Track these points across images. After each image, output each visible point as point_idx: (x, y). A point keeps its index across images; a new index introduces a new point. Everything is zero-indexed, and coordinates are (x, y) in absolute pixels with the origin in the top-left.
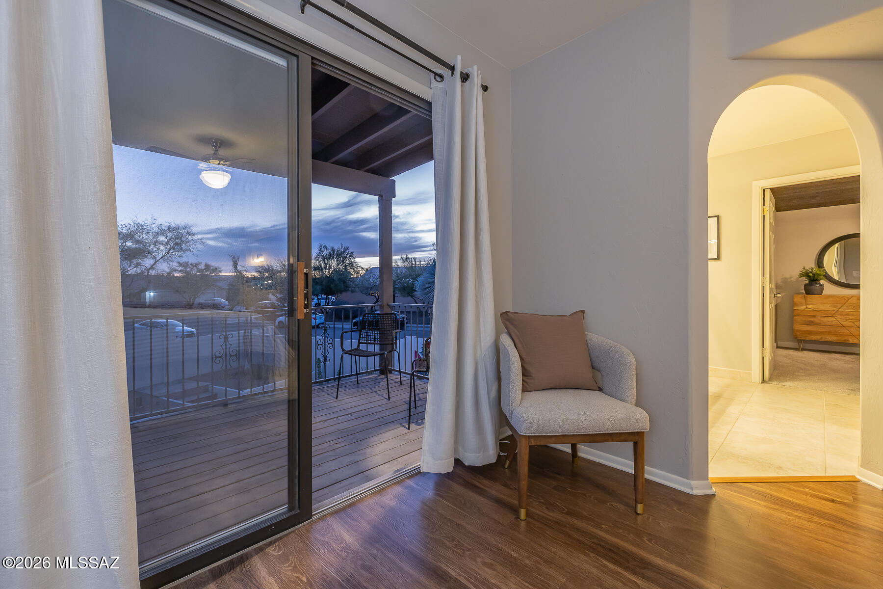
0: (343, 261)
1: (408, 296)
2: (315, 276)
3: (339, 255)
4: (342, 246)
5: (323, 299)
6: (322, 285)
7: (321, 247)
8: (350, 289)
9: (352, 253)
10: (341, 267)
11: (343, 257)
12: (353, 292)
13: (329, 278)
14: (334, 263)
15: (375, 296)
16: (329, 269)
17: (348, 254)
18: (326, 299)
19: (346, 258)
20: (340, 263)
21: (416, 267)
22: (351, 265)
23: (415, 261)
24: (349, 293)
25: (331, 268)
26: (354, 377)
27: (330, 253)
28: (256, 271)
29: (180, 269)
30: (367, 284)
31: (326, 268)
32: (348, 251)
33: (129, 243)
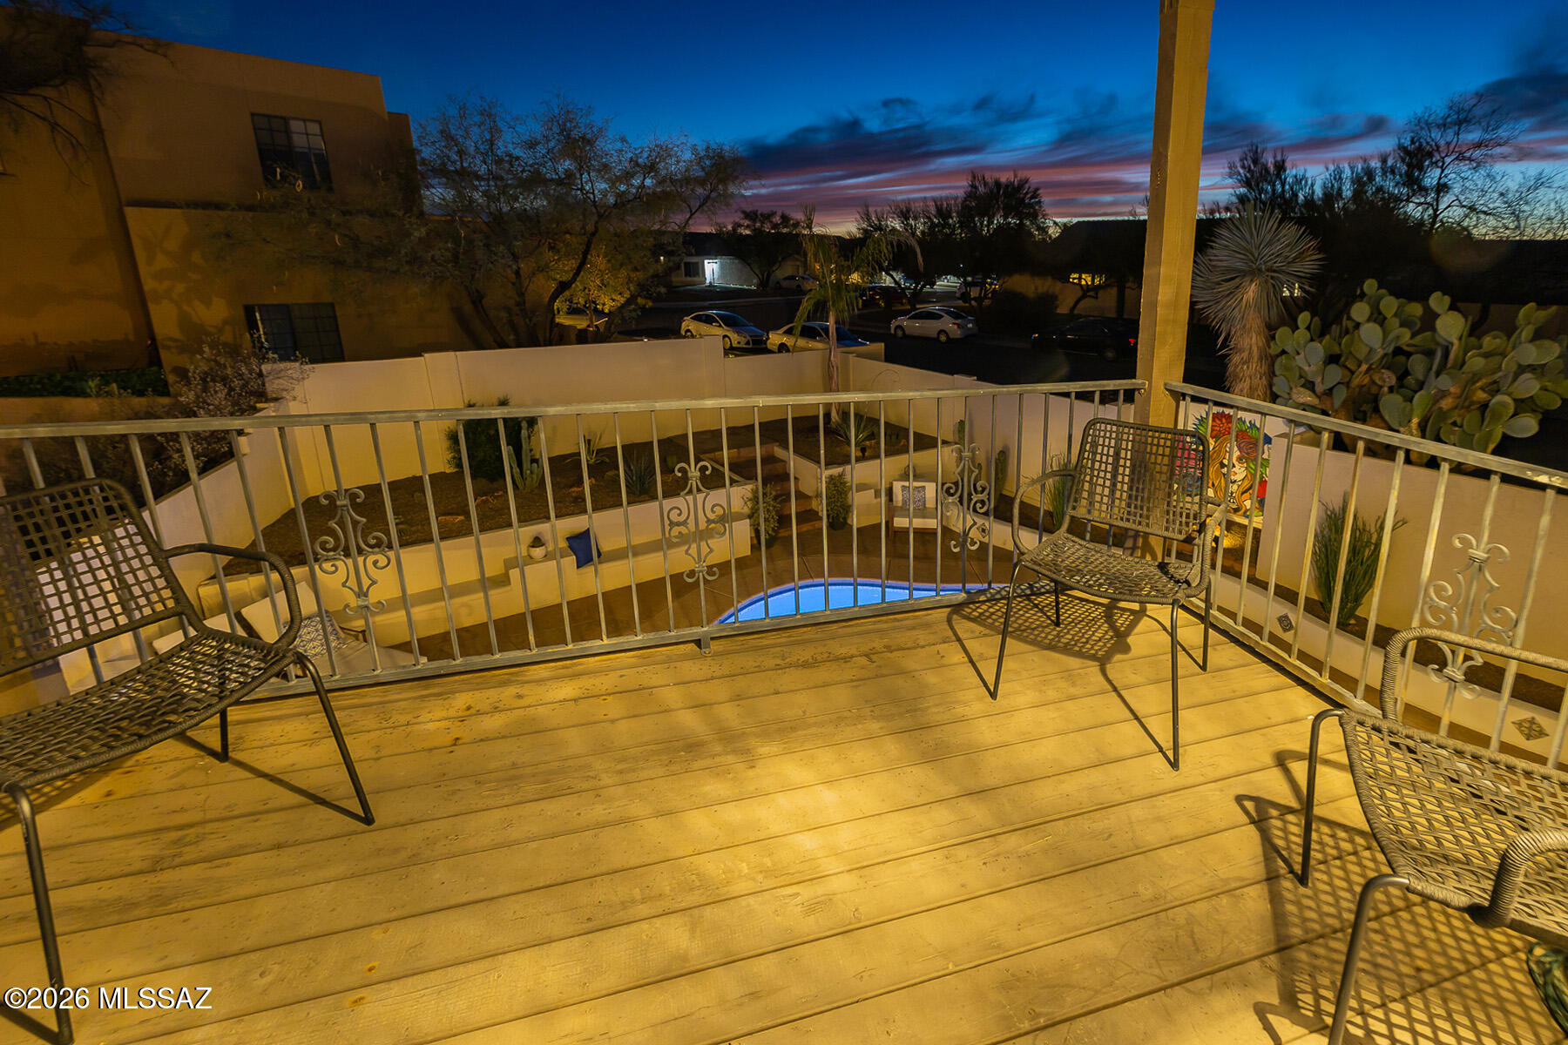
16: (988, 226)
18: (976, 281)
25: (993, 223)
27: (992, 192)
29: (747, 222)
31: (982, 224)
33: (648, 182)
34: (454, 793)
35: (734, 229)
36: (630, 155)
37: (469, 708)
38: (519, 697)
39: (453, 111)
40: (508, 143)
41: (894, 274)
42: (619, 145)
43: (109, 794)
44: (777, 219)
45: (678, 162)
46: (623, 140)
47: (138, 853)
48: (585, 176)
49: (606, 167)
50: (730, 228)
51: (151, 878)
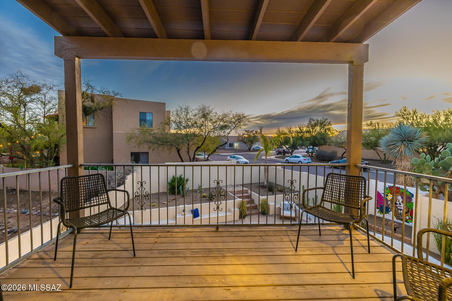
0: (323, 127)
1: (371, 149)
2: (306, 136)
3: (321, 124)
4: (323, 118)
5: (311, 149)
6: (310, 141)
7: (310, 119)
8: (327, 144)
9: (330, 122)
10: (323, 131)
11: (323, 125)
12: (329, 145)
13: (314, 137)
14: (318, 128)
15: (345, 148)
16: (315, 132)
17: (327, 123)
18: (312, 149)
19: (325, 125)
20: (322, 128)
21: (379, 129)
22: (329, 129)
23: (378, 125)
24: (327, 146)
25: (316, 131)
26: (317, 226)
27: (316, 123)
28: (276, 134)
29: (246, 133)
30: (339, 141)
31: (313, 132)
32: (327, 121)
33: (221, 123)
34: (153, 253)
35: (243, 135)
36: (217, 117)
37: (160, 236)
38: (171, 235)
39: (179, 109)
40: (190, 115)
41: (286, 146)
42: (215, 114)
43: (87, 243)
44: (254, 132)
45: (229, 118)
46: (216, 113)
47: (90, 254)
48: (206, 122)
49: (211, 120)
50: (242, 135)
51: (91, 260)
